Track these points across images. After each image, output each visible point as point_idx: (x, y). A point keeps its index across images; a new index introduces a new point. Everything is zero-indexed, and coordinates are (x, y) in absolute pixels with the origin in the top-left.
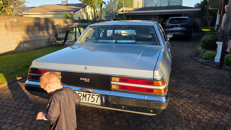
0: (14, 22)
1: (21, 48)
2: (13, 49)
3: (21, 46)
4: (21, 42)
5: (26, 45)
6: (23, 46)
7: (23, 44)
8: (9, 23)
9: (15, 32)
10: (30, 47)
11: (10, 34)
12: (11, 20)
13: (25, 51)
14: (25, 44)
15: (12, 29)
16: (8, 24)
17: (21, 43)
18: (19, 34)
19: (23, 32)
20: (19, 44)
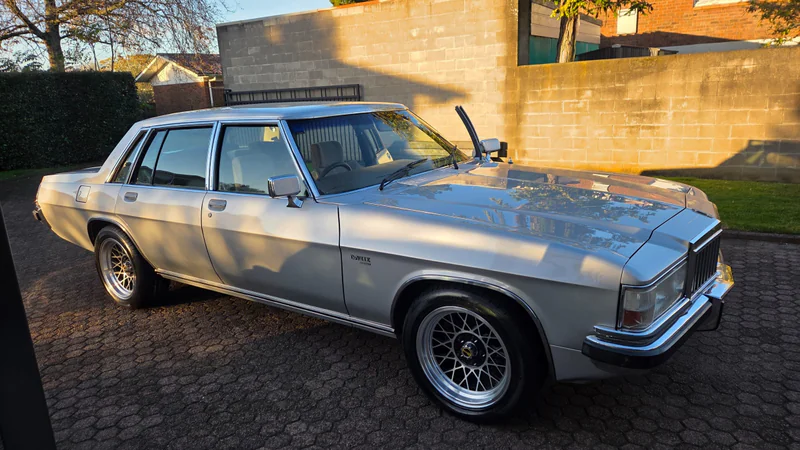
0: (745, 71)
1: (747, 164)
2: (711, 163)
3: (752, 160)
4: (755, 143)
5: (775, 158)
6: (757, 162)
7: (760, 152)
8: (718, 75)
9: (736, 106)
10: (795, 167)
11: (713, 111)
12: (731, 65)
13: (764, 179)
14: (771, 156)
15: (726, 96)
16: (713, 79)
17: (751, 148)
18: (753, 115)
19: (777, 108)
20: (742, 151)
